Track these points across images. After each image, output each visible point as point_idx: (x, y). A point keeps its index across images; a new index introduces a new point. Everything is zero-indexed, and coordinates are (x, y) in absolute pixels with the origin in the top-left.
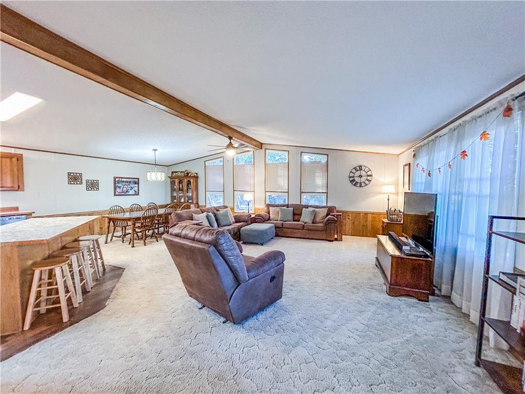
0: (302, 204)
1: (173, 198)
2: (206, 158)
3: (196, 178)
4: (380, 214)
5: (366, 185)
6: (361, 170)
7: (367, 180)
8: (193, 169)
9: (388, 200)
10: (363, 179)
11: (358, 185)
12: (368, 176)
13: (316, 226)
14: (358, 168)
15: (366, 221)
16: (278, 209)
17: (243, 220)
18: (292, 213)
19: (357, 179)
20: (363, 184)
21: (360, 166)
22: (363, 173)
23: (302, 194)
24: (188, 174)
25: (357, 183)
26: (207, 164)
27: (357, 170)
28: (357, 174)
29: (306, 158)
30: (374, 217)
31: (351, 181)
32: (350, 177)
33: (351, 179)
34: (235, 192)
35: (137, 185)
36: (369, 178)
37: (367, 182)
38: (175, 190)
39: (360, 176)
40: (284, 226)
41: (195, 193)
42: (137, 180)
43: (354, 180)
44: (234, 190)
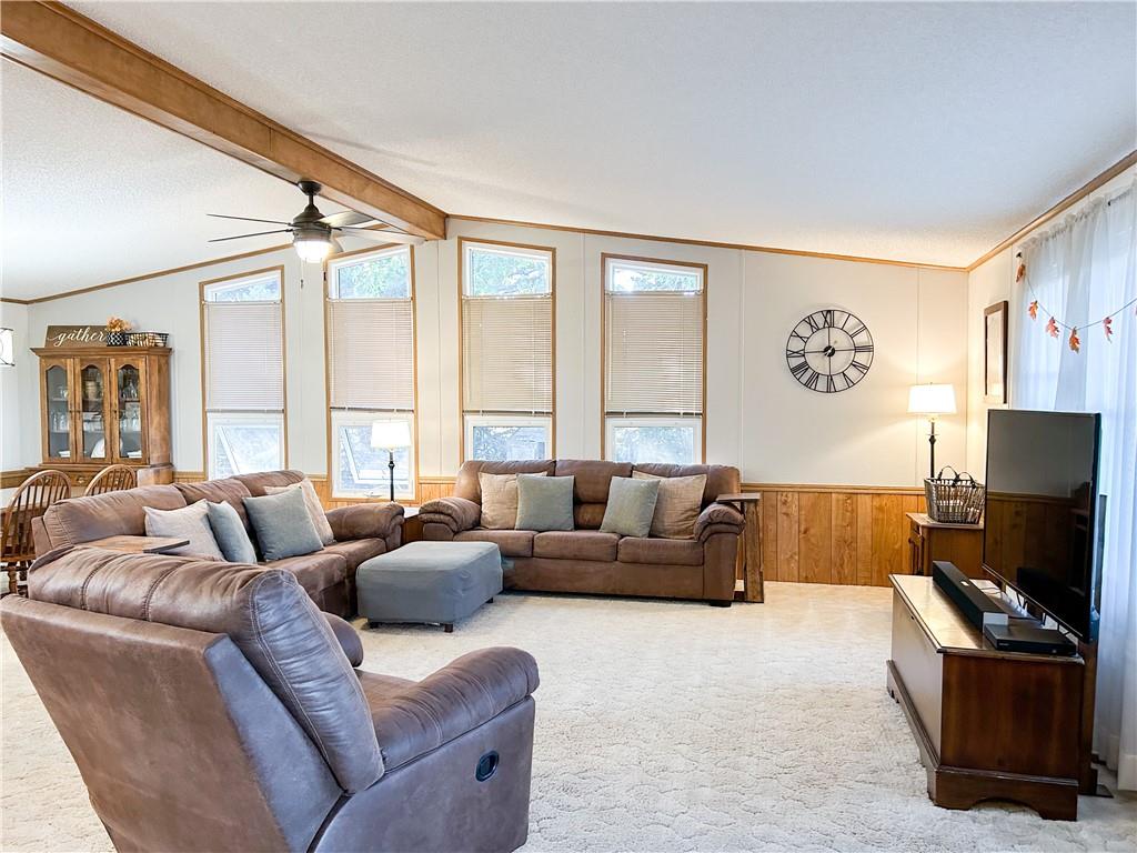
0: (609, 458)
1: (54, 441)
2: (205, 271)
3: (161, 352)
4: (901, 494)
5: (850, 384)
6: (831, 326)
7: (854, 365)
9: (932, 440)
10: (840, 361)
11: (822, 384)
12: (857, 349)
13: (665, 546)
14: (820, 320)
15: (852, 523)
16: (512, 481)
17: (368, 531)
18: (570, 497)
19: (817, 363)
20: (839, 382)
21: (828, 313)
22: (838, 339)
23: (611, 422)
24: (124, 336)
25: (816, 376)
26: (210, 292)
27: (815, 329)
28: (818, 341)
29: (624, 278)
30: (880, 509)
31: (794, 370)
32: (790, 354)
33: (795, 362)
34: (334, 414)
36: (862, 358)
37: (853, 374)
38: (63, 407)
39: (829, 351)
40: (536, 549)
41: (156, 419)
43: (804, 367)
44: (330, 409)
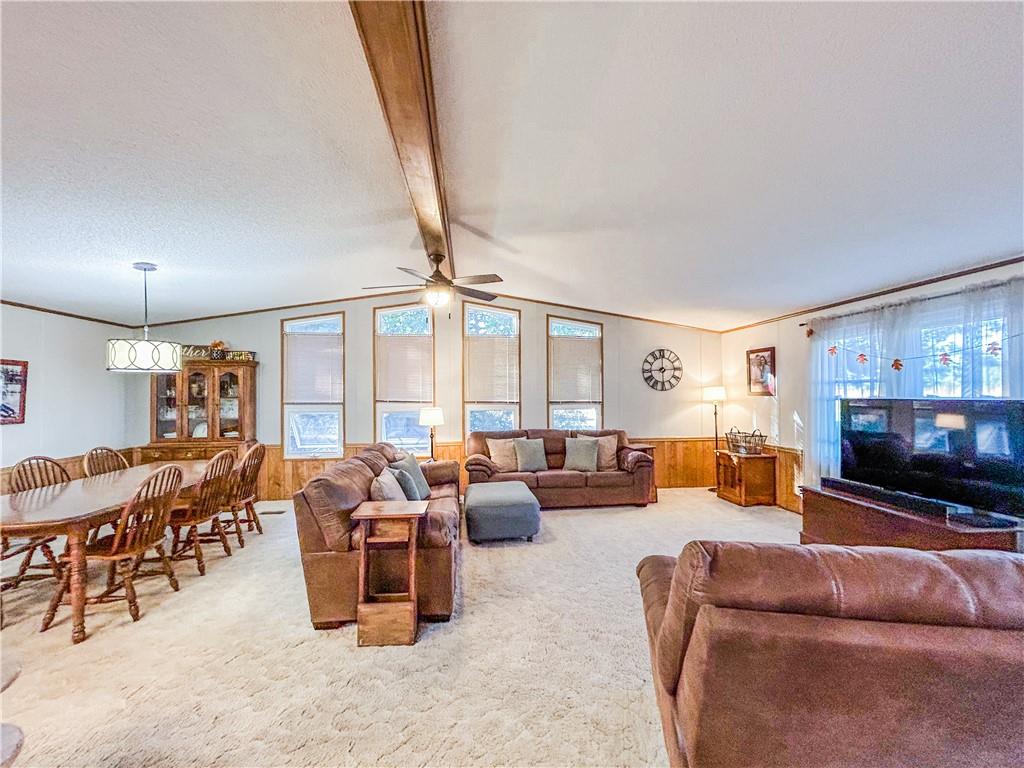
0: (551, 428)
1: (161, 427)
2: (285, 312)
3: (252, 365)
4: (704, 441)
5: (672, 386)
6: (663, 357)
7: (674, 376)
8: (238, 340)
9: (716, 413)
10: (667, 375)
11: (659, 386)
12: (675, 369)
14: (657, 354)
15: (675, 456)
16: (510, 443)
18: (543, 452)
19: (657, 376)
20: (667, 385)
21: (662, 350)
22: (666, 364)
23: (551, 407)
24: (224, 353)
25: (656, 382)
27: (656, 358)
28: (657, 364)
29: (558, 328)
30: (687, 448)
31: (646, 379)
32: (644, 371)
33: (647, 375)
34: (378, 404)
35: (18, 387)
36: (677, 373)
37: (673, 381)
38: (170, 402)
39: (662, 370)
40: (541, 484)
41: (248, 408)
42: (18, 369)
43: (651, 377)
44: (376, 401)
